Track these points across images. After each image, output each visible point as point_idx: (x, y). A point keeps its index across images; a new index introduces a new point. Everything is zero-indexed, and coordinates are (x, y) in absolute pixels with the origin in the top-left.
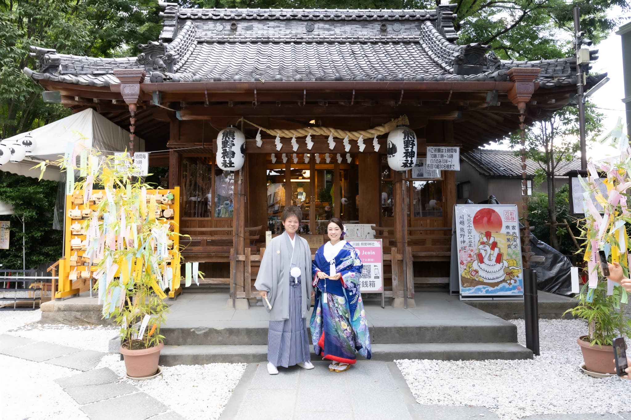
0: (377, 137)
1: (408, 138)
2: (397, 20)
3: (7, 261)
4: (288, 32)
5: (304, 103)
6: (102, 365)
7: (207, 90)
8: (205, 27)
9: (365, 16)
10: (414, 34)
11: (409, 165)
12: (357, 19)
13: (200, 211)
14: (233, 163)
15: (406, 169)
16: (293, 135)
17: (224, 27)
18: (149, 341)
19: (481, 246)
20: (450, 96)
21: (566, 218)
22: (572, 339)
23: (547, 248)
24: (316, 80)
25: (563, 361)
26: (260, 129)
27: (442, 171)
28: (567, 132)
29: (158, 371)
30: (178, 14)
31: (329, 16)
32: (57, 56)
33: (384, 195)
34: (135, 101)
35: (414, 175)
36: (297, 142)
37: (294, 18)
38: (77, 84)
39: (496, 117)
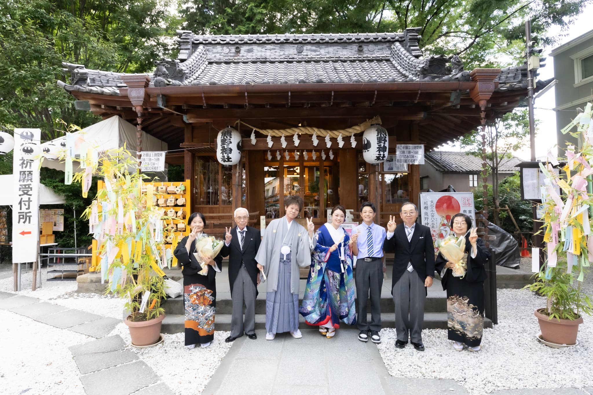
0: (354, 135)
1: (381, 135)
2: (371, 42)
3: (62, 240)
4: (282, 53)
5: (289, 104)
6: (114, 332)
7: (204, 93)
8: (215, 50)
9: (345, 39)
10: (385, 53)
11: (381, 158)
12: (339, 41)
13: (213, 200)
14: (231, 158)
15: (379, 162)
16: (282, 134)
17: (230, 50)
18: (150, 314)
19: (442, 228)
20: (419, 95)
21: (507, 204)
22: (523, 308)
23: (496, 228)
24: (299, 82)
25: (520, 330)
26: (254, 129)
27: (408, 165)
28: (508, 135)
29: (160, 339)
30: (192, 40)
31: (316, 40)
32: (85, 70)
33: (361, 187)
34: (141, 103)
35: (386, 169)
36: (286, 140)
37: (287, 42)
38: (102, 94)
39: (455, 119)
